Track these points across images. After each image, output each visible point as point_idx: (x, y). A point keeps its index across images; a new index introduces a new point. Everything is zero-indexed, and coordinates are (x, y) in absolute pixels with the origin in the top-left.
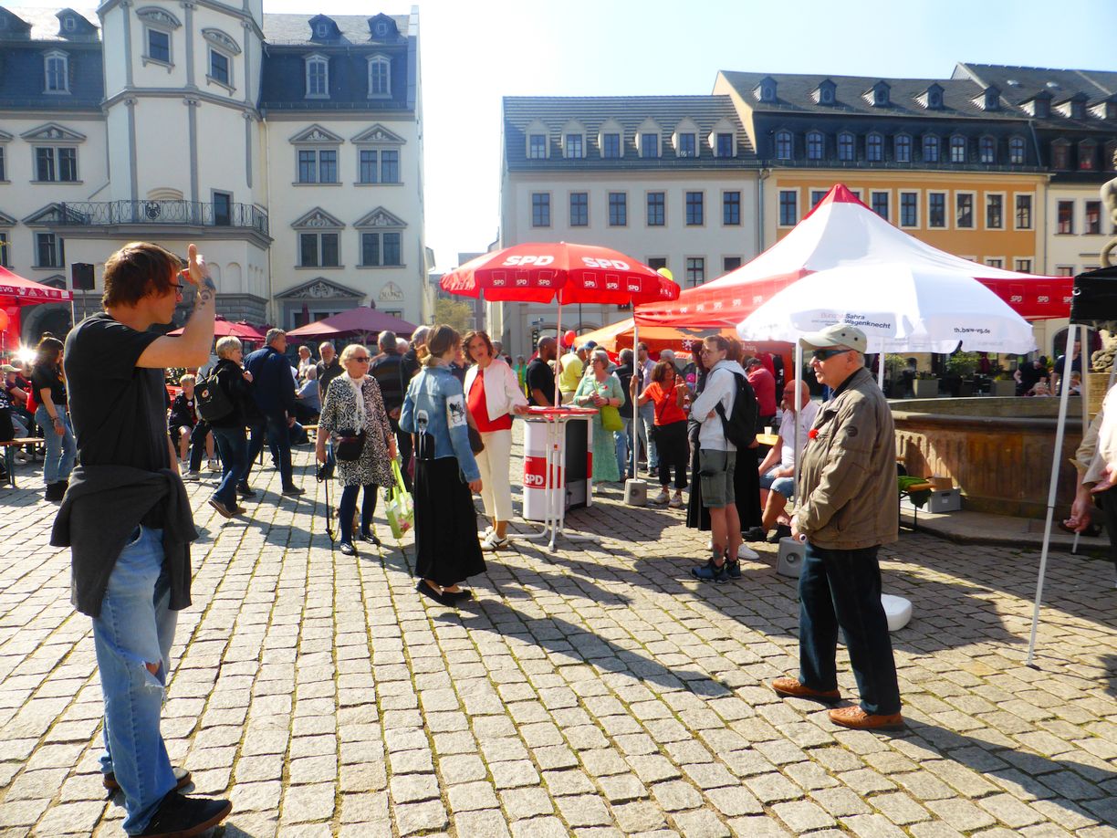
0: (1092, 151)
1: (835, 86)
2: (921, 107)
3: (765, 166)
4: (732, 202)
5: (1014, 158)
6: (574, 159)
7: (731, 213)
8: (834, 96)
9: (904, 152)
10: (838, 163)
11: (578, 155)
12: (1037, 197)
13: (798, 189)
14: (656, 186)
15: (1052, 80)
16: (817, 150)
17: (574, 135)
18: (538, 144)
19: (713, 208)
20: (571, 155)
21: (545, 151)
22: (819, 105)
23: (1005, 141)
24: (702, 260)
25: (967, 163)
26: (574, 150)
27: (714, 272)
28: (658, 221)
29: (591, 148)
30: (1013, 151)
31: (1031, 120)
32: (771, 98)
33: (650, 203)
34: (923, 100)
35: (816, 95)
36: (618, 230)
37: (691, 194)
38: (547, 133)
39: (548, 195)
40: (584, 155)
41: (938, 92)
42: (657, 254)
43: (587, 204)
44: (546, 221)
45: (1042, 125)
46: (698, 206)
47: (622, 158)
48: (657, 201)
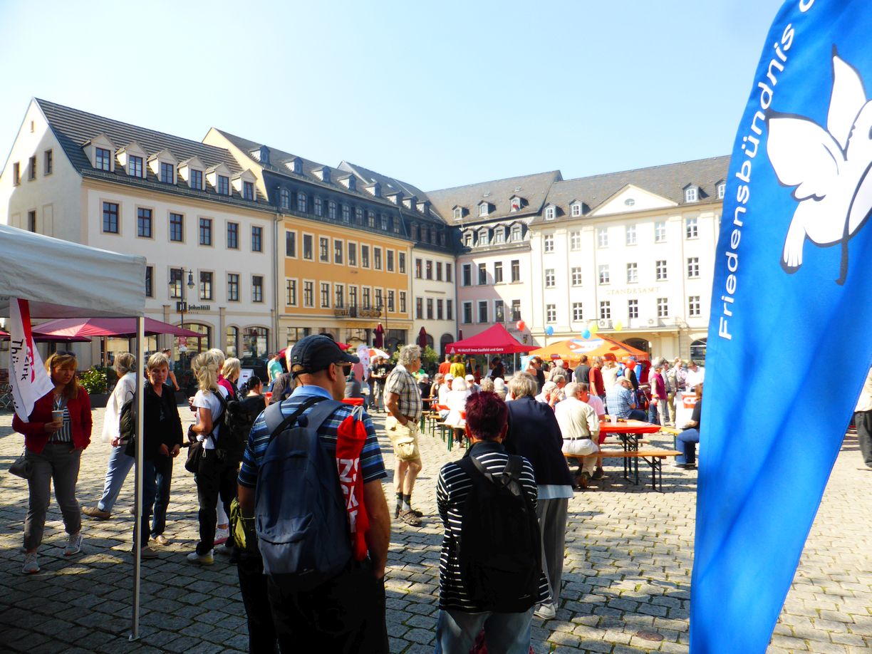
0: (425, 231)
1: (303, 163)
2: (345, 187)
3: (278, 211)
4: (257, 233)
5: (395, 229)
6: (135, 177)
7: (256, 243)
8: (302, 171)
9: (346, 215)
10: (315, 217)
11: (138, 174)
12: (407, 253)
13: (295, 231)
14: (207, 214)
15: (391, 184)
16: (302, 206)
17: (135, 157)
18: (103, 157)
19: (245, 237)
20: (132, 173)
21: (110, 164)
22: (293, 172)
23: (391, 218)
24: (237, 276)
25: (376, 229)
26: (135, 170)
27: (246, 287)
28: (207, 242)
29: (149, 170)
30: (395, 225)
31: (400, 208)
32: (266, 161)
33: (201, 227)
34: (346, 183)
35: (291, 166)
36: (177, 245)
37: (230, 224)
38: (112, 149)
39: (117, 206)
40: (145, 176)
41: (353, 180)
42: (207, 268)
43: (150, 219)
44: (113, 228)
45: (403, 212)
46: (233, 234)
47: (177, 185)
48: (206, 226)
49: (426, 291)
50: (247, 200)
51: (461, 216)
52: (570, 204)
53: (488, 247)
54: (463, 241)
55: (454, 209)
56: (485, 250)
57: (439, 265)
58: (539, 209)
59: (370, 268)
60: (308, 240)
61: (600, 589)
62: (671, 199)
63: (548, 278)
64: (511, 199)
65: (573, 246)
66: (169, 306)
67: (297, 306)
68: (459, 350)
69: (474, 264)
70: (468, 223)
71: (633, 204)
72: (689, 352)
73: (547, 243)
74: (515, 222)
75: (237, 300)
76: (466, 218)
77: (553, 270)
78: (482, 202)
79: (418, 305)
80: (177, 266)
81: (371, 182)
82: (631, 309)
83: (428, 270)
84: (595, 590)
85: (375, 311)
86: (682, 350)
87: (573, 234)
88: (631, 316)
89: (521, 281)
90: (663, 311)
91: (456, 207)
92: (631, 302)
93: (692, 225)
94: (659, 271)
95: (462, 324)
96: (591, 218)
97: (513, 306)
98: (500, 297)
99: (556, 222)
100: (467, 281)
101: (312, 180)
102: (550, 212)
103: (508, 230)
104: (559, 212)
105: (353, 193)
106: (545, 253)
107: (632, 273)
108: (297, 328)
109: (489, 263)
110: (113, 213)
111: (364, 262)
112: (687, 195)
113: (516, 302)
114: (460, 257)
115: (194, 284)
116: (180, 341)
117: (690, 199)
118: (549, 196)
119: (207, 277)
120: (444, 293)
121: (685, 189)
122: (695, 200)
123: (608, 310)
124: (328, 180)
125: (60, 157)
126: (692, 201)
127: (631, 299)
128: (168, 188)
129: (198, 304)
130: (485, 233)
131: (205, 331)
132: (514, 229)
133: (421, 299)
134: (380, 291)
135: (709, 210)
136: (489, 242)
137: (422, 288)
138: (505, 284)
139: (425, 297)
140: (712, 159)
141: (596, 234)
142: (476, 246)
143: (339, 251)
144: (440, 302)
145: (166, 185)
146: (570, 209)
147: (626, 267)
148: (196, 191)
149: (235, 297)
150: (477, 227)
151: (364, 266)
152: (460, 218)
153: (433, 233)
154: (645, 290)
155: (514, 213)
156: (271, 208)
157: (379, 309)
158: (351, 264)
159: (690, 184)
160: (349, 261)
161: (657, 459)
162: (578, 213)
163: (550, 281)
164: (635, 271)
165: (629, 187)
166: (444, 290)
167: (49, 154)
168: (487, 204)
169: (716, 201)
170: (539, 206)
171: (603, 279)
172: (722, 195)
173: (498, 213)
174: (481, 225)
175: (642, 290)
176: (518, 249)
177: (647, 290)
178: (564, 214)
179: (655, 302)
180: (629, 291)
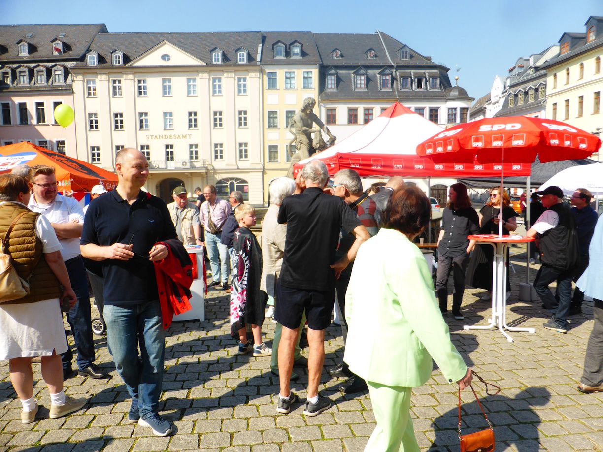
52: (112, 53)
53: (28, 87)
56: (25, 90)
58: (81, 54)
62: (200, 59)
63: (91, 122)
64: (52, 42)
65: (115, 93)
69: (13, 102)
70: (7, 60)
71: (168, 60)
73: (89, 88)
74: (57, 65)
76: (4, 56)
77: (96, 114)
78: (21, 41)
82: (167, 153)
88: (168, 159)
90: (194, 155)
92: (167, 147)
93: (217, 83)
94: (190, 120)
96: (131, 68)
97: (58, 146)
98: (44, 138)
99: (97, 68)
100: (7, 120)
102: (92, 59)
103: (49, 72)
104: (101, 59)
106: (88, 97)
107: (168, 121)
109: (31, 103)
112: (214, 57)
113: (60, 143)
117: (215, 61)
118: (93, 45)
121: (212, 51)
122: (220, 62)
123: (148, 153)
126: (218, 63)
127: (167, 144)
130: (25, 72)
132: (55, 71)
135: (231, 72)
136: (30, 82)
138: (49, 125)
140: (234, 32)
141: (137, 84)
142: (15, 85)
146: (112, 58)
147: (162, 115)
150: (15, 66)
154: (179, 136)
155: (56, 56)
159: (215, 48)
162: (119, 63)
163: (93, 124)
164: (171, 119)
165: (165, 43)
168: (26, 44)
169: (236, 65)
170: (81, 52)
171: (142, 124)
172: (241, 61)
173: (39, 54)
174: (18, 65)
175: (177, 137)
176: (61, 92)
177: (181, 136)
178: (106, 62)
179: (188, 147)
180: (165, 137)
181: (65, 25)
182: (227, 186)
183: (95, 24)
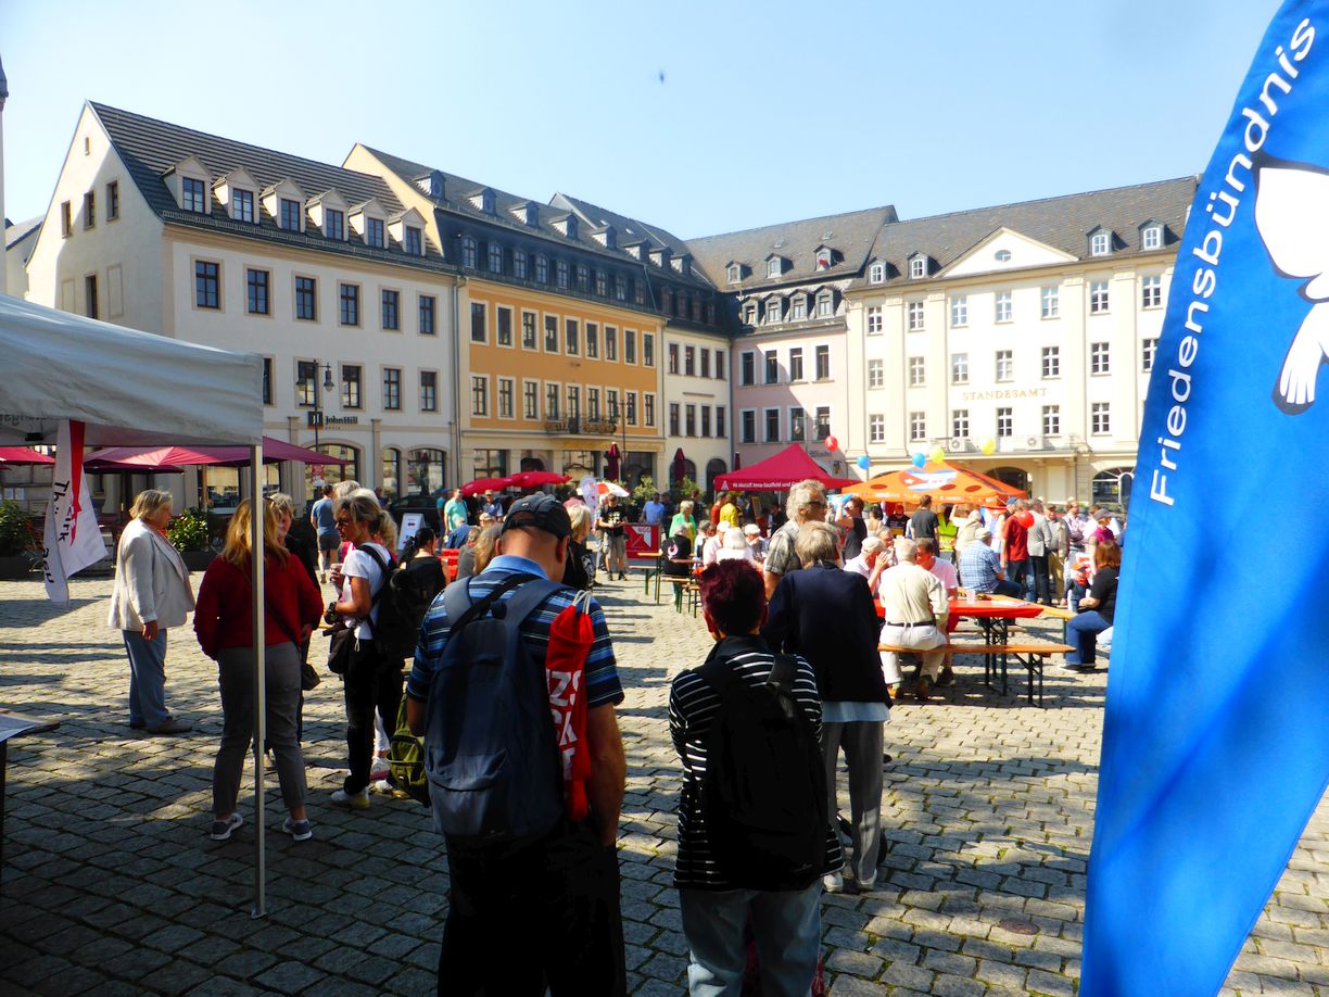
0: (684, 302)
1: (495, 196)
2: (561, 234)
3: (462, 274)
4: (428, 306)
5: (637, 299)
6: (242, 222)
7: (425, 321)
8: (495, 209)
9: (563, 277)
11: (247, 218)
12: (656, 336)
13: (486, 303)
14: (352, 276)
15: (630, 229)
16: (496, 263)
17: (242, 191)
18: (193, 192)
19: (410, 312)
20: (238, 216)
21: (204, 203)
22: (481, 211)
23: (631, 282)
24: (398, 372)
25: (609, 298)
26: (242, 211)
27: (412, 388)
28: (352, 320)
29: (263, 212)
30: (637, 292)
31: (645, 265)
32: (439, 195)
33: (342, 297)
34: (562, 227)
35: (478, 202)
36: (307, 325)
37: (386, 292)
38: (207, 179)
39: (217, 266)
40: (257, 220)
41: (573, 222)
42: (352, 361)
43: (266, 285)
44: (212, 300)
45: (651, 272)
46: (391, 307)
47: (305, 234)
48: (350, 295)
49: (684, 393)
50: (411, 255)
51: (739, 277)
52: (908, 260)
53: (780, 326)
54: (742, 316)
55: (728, 266)
56: (776, 330)
57: (705, 353)
58: (859, 266)
59: (599, 359)
60: (504, 315)
61: (945, 855)
62: (1068, 251)
63: (872, 374)
64: (817, 251)
65: (912, 325)
66: (296, 418)
67: (489, 416)
68: (735, 485)
69: (759, 352)
70: (750, 288)
71: (1008, 259)
72: (1091, 490)
73: (872, 320)
74: (822, 287)
75: (398, 408)
76: (746, 280)
77: (880, 362)
78: (772, 256)
79: (672, 414)
80: (308, 357)
81: (600, 225)
82: (1001, 423)
83: (687, 361)
84: (937, 856)
85: (607, 424)
86: (1080, 486)
87: (912, 306)
88: (1001, 433)
89: (831, 378)
90: (1051, 425)
91: (732, 263)
92: (1001, 412)
93: (1100, 292)
94: (1046, 363)
95: (739, 444)
96: (942, 280)
97: (819, 417)
98: (798, 403)
99: (886, 288)
100: (748, 379)
101: (510, 224)
102: (876, 272)
103: (811, 299)
104: (892, 271)
105: (574, 244)
106: (869, 335)
107: (1004, 365)
108: (488, 451)
109: (783, 350)
110: (211, 277)
111: (590, 348)
112: (1094, 245)
113: (823, 411)
114: (737, 340)
115: (333, 385)
116: (313, 470)
117: (1097, 251)
118: (877, 245)
119: (352, 373)
120: (712, 396)
121: (1090, 234)
122: (1106, 252)
123: (966, 424)
124: (534, 223)
125: (129, 192)
126: (1101, 254)
127: (1001, 406)
128: (293, 238)
129: (340, 415)
130: (776, 303)
131: (350, 455)
132: (821, 297)
133: (677, 406)
134: (614, 393)
135: (1128, 268)
136: (783, 318)
137: (678, 389)
138: (807, 383)
139: (683, 402)
140: (1134, 188)
141: (949, 306)
142: (762, 324)
143: (552, 332)
144: (706, 409)
145: (289, 234)
146: (909, 267)
147: (994, 356)
148: (334, 243)
149: (394, 403)
150: (763, 295)
151: (590, 355)
152: (738, 281)
153: (697, 304)
155: (821, 273)
156: (447, 266)
157: (612, 421)
158: (570, 352)
159: (1099, 228)
160: (567, 347)
161: (1037, 657)
162: (921, 273)
163: (875, 377)
164: (1010, 363)
165: (1002, 232)
166: (713, 392)
167: (113, 187)
168: (779, 260)
169: (1140, 254)
170: (859, 263)
171: (958, 375)
172: (1149, 244)
173: (797, 273)
174: (770, 292)
175: (1019, 393)
176: (827, 329)
177: (1027, 393)
178: (899, 274)
179: (1040, 411)
180: (998, 395)
181: (831, 217)
182: (1116, 483)
183: (877, 209)
